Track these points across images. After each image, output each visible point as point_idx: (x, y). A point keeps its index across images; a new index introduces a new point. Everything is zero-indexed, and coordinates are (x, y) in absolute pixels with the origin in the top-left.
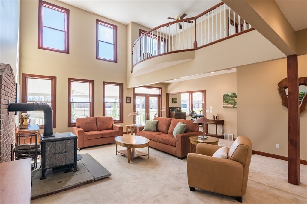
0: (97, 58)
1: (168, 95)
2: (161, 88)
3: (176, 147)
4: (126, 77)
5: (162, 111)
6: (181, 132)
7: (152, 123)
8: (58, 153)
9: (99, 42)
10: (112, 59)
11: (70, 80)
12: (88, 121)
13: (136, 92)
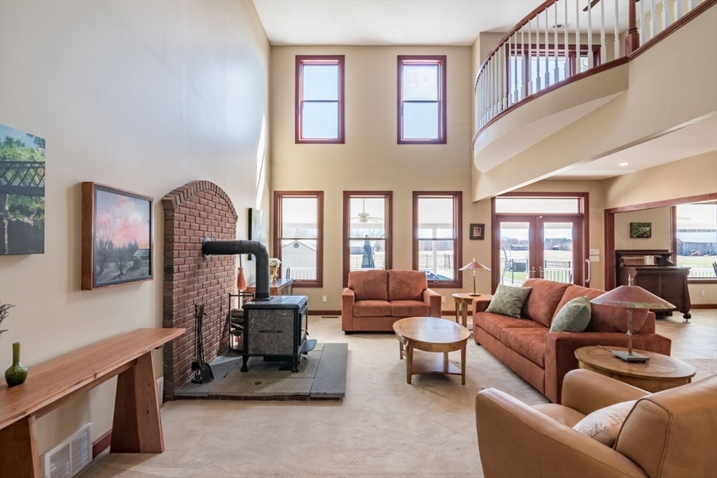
0: (399, 142)
1: (610, 215)
2: (586, 195)
3: (544, 368)
4: (470, 175)
5: (587, 264)
6: (568, 327)
7: (511, 293)
8: (267, 331)
9: (405, 104)
10: (436, 137)
11: (347, 195)
12: (370, 278)
13: (498, 211)
